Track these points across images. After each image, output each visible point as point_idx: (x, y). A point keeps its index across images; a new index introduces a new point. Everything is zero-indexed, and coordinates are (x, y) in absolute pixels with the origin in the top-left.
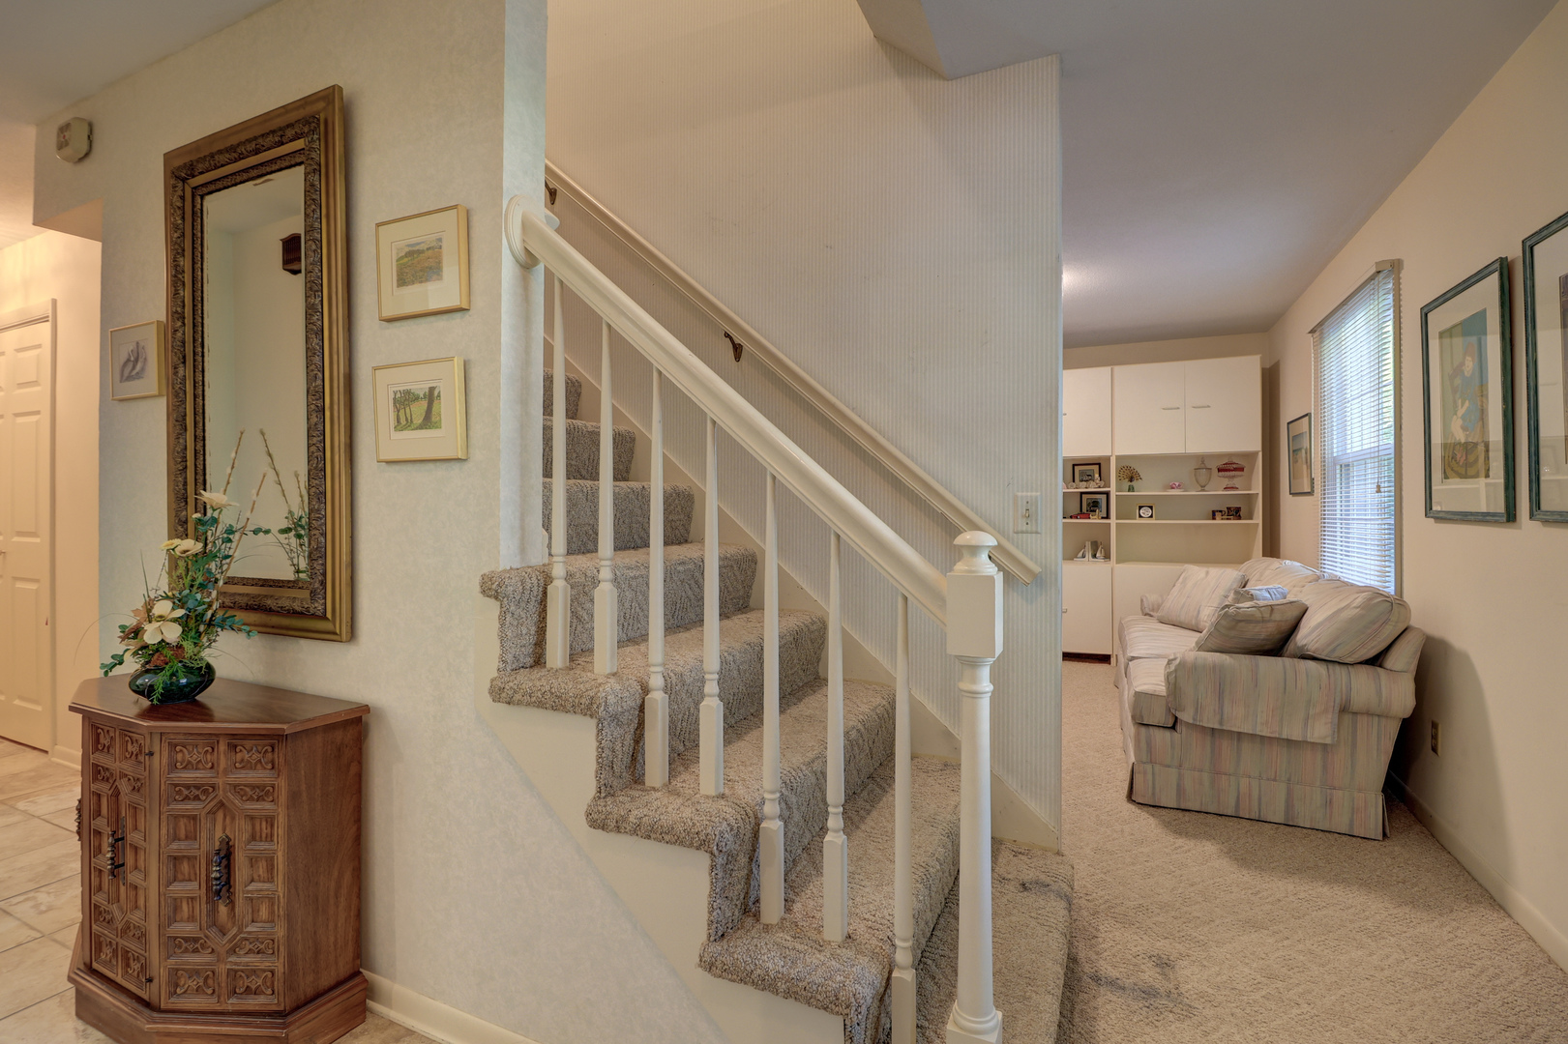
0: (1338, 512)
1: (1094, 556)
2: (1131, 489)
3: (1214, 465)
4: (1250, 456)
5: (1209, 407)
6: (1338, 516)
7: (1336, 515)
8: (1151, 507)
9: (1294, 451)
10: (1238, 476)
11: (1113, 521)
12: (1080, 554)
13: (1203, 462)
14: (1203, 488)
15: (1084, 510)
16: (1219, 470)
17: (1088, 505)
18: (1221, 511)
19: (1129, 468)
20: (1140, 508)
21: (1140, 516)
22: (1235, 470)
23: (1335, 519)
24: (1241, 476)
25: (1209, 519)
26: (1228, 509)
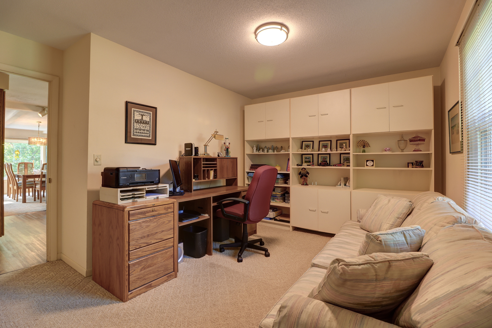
0: (479, 164)
1: (345, 185)
2: (364, 151)
3: (407, 138)
4: (428, 132)
5: (402, 106)
6: (479, 168)
7: (477, 166)
8: (373, 161)
9: (452, 127)
10: (421, 144)
11: (351, 168)
12: (339, 184)
13: (402, 137)
14: (402, 150)
15: (342, 162)
16: (411, 141)
17: (344, 159)
18: (412, 163)
19: (363, 141)
20: (367, 161)
21: (367, 165)
22: (420, 140)
23: (477, 169)
24: (423, 144)
25: (406, 167)
26: (416, 162)
